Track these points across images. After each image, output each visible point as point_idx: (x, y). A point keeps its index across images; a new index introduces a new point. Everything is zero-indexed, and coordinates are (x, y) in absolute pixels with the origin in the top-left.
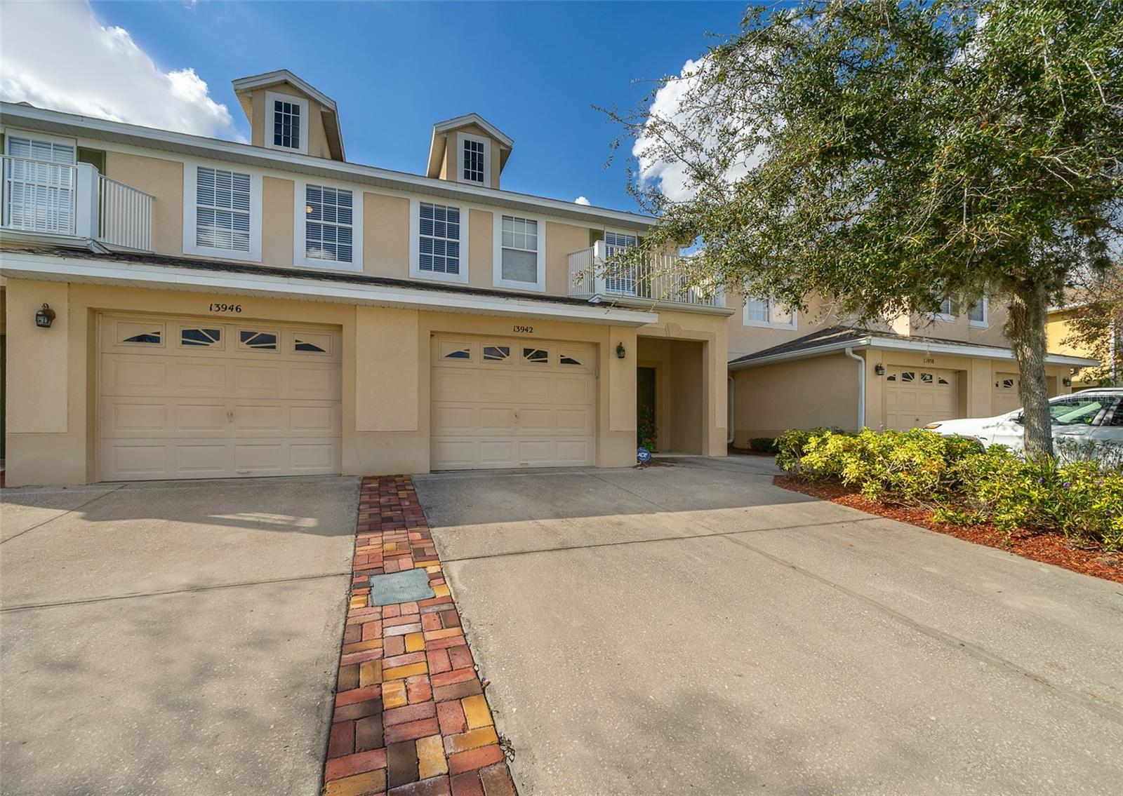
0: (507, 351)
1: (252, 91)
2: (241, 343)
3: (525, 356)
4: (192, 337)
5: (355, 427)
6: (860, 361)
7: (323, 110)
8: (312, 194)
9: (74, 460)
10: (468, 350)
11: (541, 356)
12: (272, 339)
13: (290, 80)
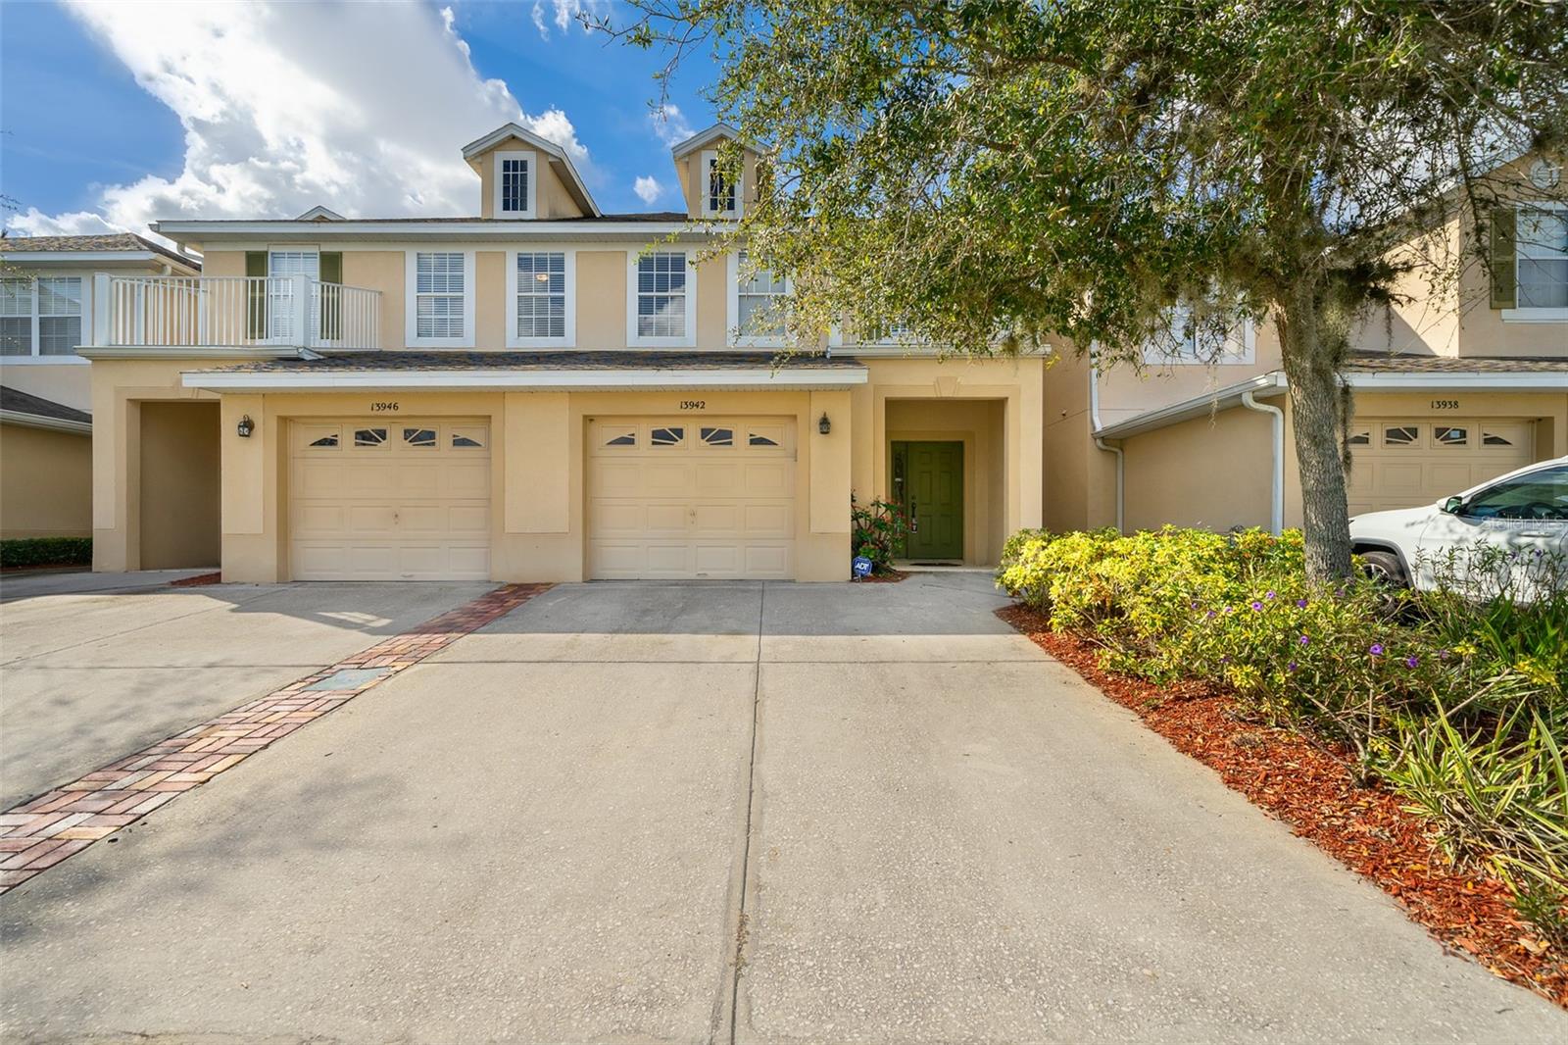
0: (679, 433)
1: (482, 154)
2: (404, 441)
3: (703, 438)
4: (365, 437)
5: (504, 530)
6: (1273, 414)
7: (551, 159)
8: (524, 263)
9: (266, 560)
10: (633, 435)
11: (722, 437)
12: (431, 435)
13: (517, 134)
